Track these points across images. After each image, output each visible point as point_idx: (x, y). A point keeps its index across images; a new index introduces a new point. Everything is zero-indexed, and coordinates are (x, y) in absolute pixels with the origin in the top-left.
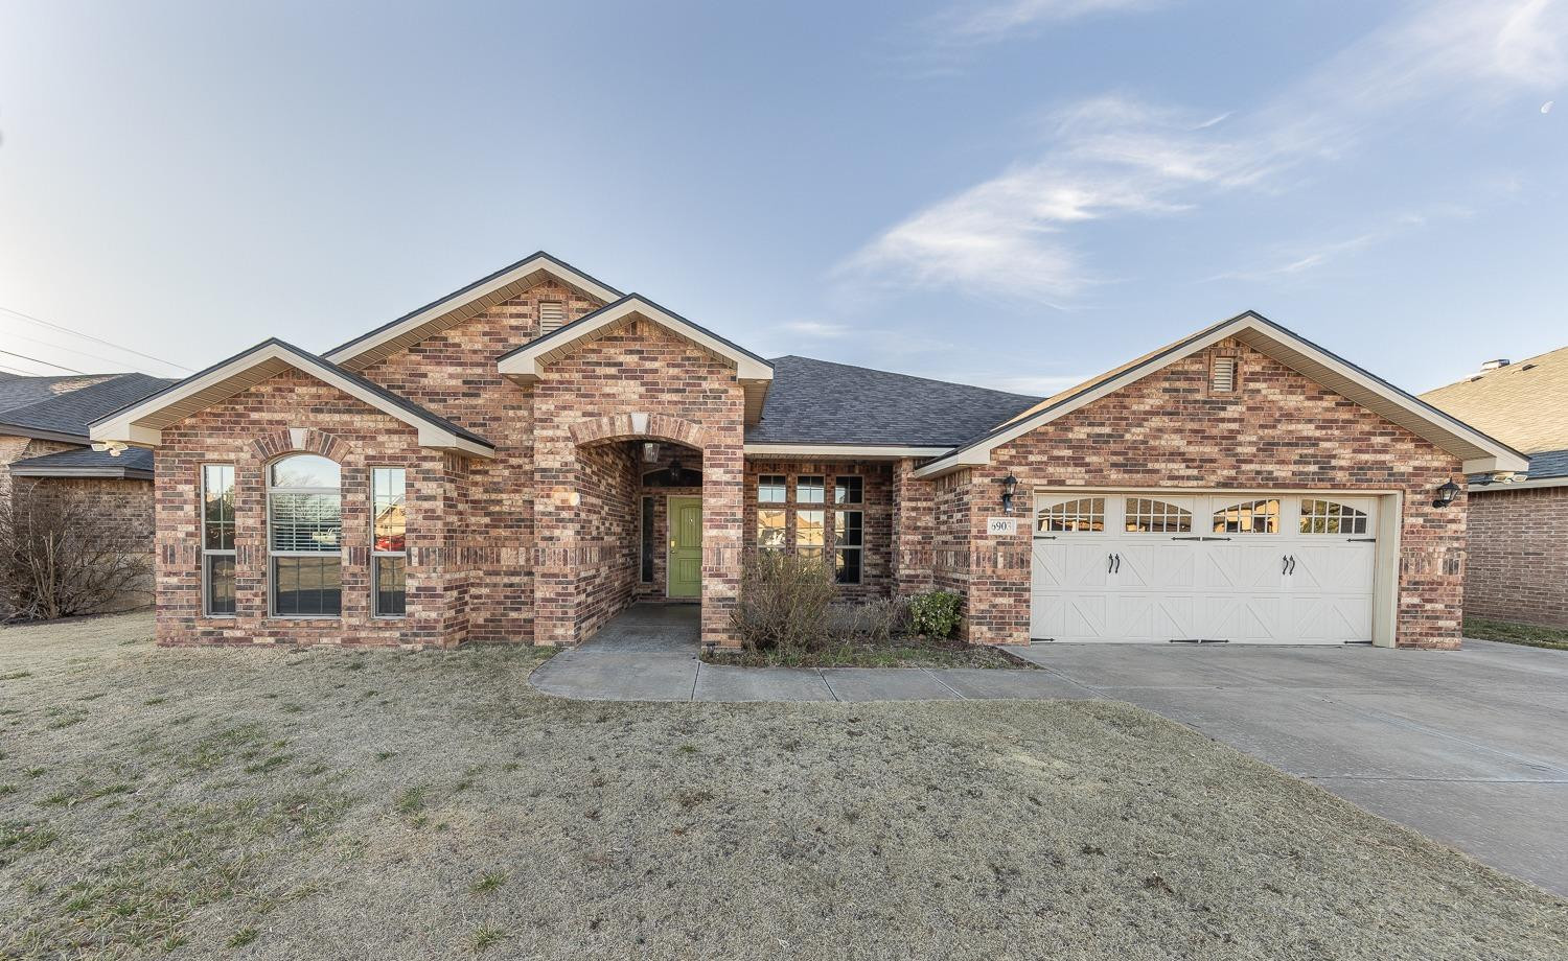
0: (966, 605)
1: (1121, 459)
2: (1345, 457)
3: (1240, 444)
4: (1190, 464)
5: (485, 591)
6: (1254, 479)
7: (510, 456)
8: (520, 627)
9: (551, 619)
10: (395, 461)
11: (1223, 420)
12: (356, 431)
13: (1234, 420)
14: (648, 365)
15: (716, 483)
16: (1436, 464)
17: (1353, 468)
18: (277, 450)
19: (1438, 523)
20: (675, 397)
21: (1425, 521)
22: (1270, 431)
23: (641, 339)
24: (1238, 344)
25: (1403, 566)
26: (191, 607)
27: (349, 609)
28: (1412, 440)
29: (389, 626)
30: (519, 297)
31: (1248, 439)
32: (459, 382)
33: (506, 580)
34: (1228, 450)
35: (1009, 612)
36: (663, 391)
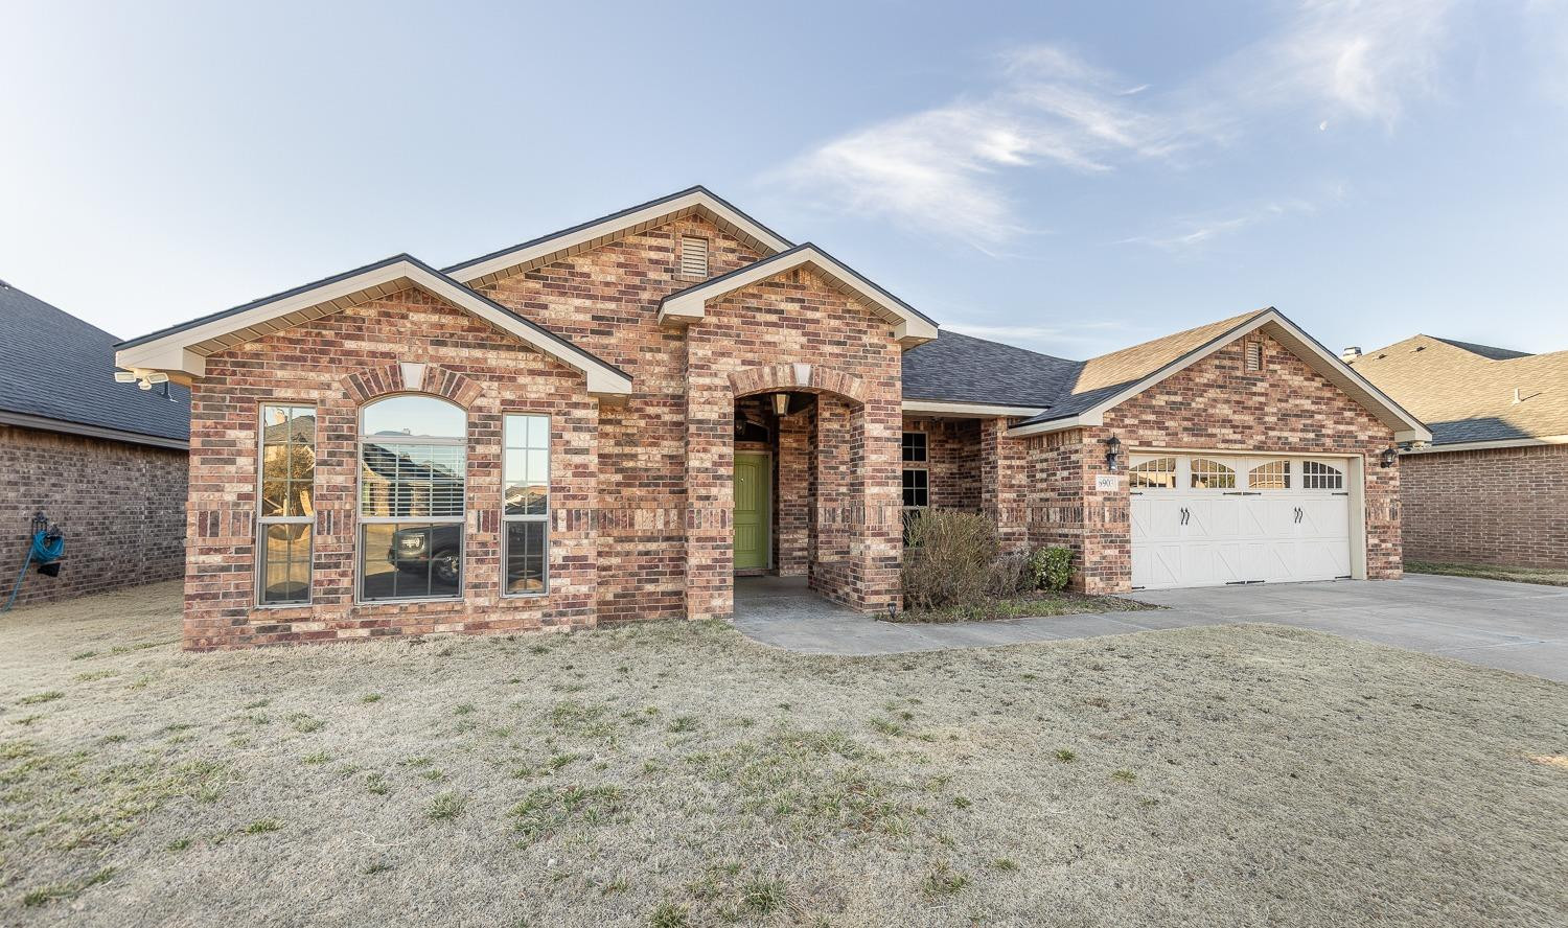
0: (1079, 558)
1: (1189, 424)
2: (1330, 427)
3: (1267, 414)
4: (1237, 430)
5: (615, 561)
6: (1276, 443)
7: (646, 404)
8: (658, 601)
9: (706, 588)
10: (539, 407)
12: (490, 370)
13: (1262, 394)
14: (810, 315)
15: (877, 439)
17: (1334, 436)
18: (381, 389)
19: (1384, 480)
20: (836, 350)
21: (1377, 478)
22: (1285, 404)
23: (803, 288)
24: (1261, 332)
25: (1368, 515)
26: (243, 594)
27: (476, 586)
29: (529, 605)
30: (660, 229)
31: (1271, 410)
32: (588, 317)
33: (641, 547)
34: (1260, 419)
35: (1115, 562)
36: (824, 342)
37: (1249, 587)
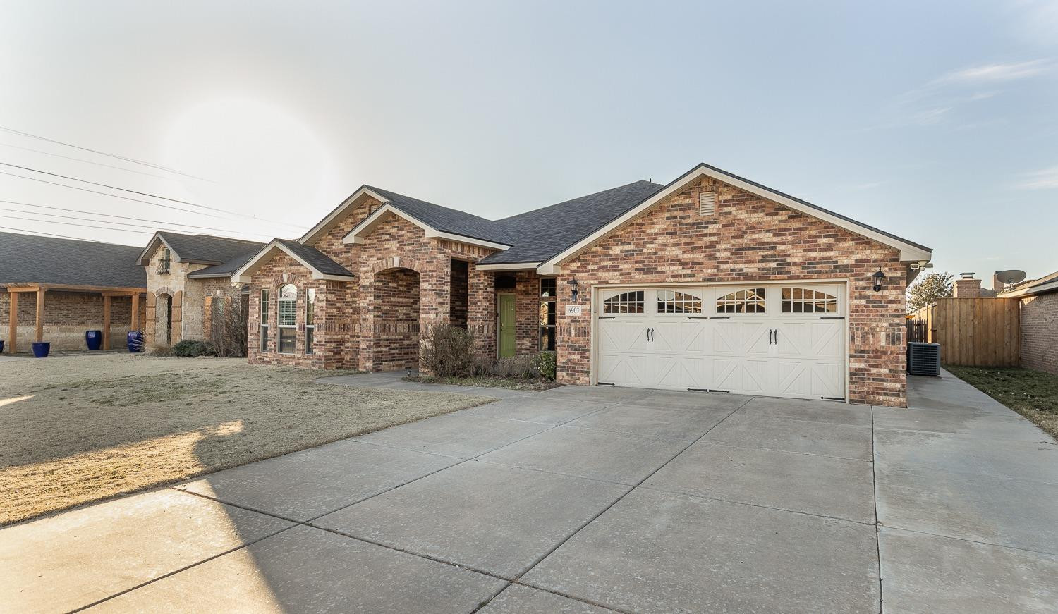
0: (556, 360)
1: (641, 265)
2: (797, 255)
3: (719, 251)
4: (685, 267)
6: (730, 275)
9: (365, 358)
10: (313, 285)
11: (706, 235)
12: (301, 273)
13: (714, 235)
14: (401, 232)
15: (425, 290)
16: (875, 257)
17: (804, 263)
19: (881, 304)
21: (867, 302)
22: (739, 240)
26: (257, 348)
27: (298, 350)
28: (853, 239)
30: (363, 204)
31: (724, 247)
34: (711, 255)
35: (577, 364)
36: (405, 245)
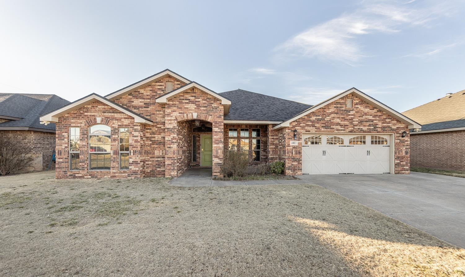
0: (285, 165)
1: (324, 125)
2: (380, 125)
3: (354, 121)
4: (342, 126)
5: (150, 163)
6: (358, 130)
7: (157, 124)
8: (161, 173)
9: (170, 170)
10: (126, 126)
11: (349, 115)
12: (115, 118)
13: (352, 115)
14: (197, 100)
15: (216, 132)
16: (402, 126)
17: (382, 127)
18: (92, 123)
19: (403, 142)
20: (205, 109)
21: (400, 141)
22: (361, 118)
23: (195, 93)
24: (352, 95)
25: (396, 153)
26: (66, 168)
27: (113, 167)
28: (396, 120)
29: (124, 172)
30: (160, 80)
31: (356, 120)
32: (143, 104)
33: (156, 159)
34: (351, 123)
35: (296, 166)
36: (201, 107)
37: (348, 175)
